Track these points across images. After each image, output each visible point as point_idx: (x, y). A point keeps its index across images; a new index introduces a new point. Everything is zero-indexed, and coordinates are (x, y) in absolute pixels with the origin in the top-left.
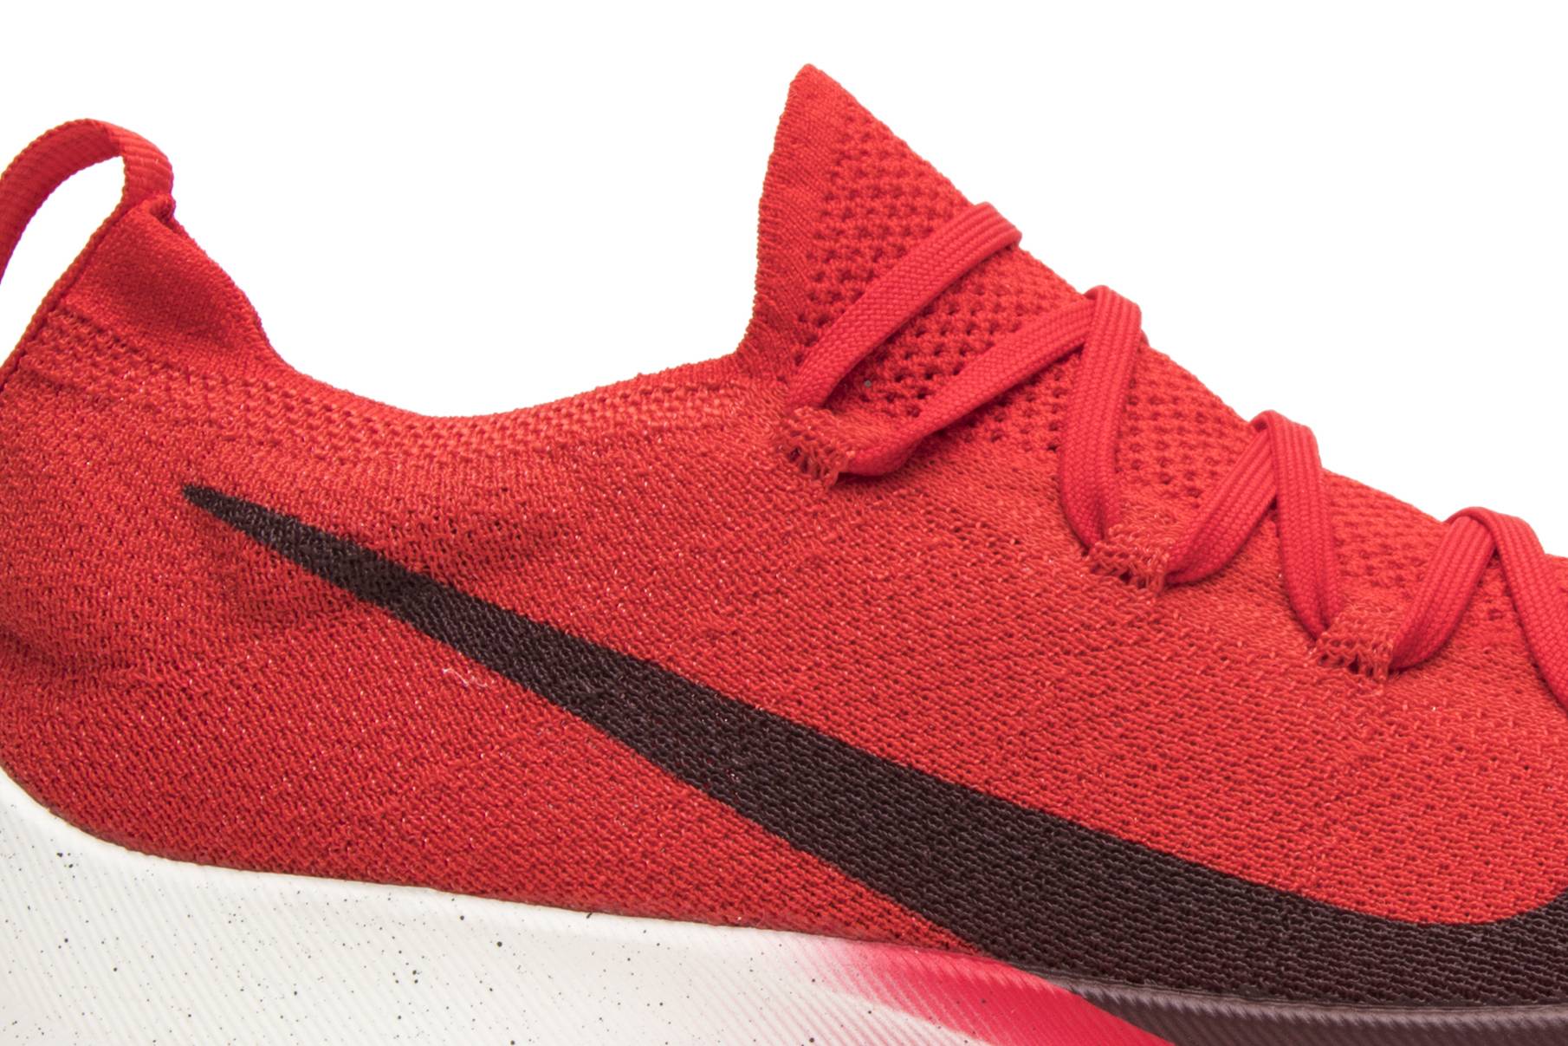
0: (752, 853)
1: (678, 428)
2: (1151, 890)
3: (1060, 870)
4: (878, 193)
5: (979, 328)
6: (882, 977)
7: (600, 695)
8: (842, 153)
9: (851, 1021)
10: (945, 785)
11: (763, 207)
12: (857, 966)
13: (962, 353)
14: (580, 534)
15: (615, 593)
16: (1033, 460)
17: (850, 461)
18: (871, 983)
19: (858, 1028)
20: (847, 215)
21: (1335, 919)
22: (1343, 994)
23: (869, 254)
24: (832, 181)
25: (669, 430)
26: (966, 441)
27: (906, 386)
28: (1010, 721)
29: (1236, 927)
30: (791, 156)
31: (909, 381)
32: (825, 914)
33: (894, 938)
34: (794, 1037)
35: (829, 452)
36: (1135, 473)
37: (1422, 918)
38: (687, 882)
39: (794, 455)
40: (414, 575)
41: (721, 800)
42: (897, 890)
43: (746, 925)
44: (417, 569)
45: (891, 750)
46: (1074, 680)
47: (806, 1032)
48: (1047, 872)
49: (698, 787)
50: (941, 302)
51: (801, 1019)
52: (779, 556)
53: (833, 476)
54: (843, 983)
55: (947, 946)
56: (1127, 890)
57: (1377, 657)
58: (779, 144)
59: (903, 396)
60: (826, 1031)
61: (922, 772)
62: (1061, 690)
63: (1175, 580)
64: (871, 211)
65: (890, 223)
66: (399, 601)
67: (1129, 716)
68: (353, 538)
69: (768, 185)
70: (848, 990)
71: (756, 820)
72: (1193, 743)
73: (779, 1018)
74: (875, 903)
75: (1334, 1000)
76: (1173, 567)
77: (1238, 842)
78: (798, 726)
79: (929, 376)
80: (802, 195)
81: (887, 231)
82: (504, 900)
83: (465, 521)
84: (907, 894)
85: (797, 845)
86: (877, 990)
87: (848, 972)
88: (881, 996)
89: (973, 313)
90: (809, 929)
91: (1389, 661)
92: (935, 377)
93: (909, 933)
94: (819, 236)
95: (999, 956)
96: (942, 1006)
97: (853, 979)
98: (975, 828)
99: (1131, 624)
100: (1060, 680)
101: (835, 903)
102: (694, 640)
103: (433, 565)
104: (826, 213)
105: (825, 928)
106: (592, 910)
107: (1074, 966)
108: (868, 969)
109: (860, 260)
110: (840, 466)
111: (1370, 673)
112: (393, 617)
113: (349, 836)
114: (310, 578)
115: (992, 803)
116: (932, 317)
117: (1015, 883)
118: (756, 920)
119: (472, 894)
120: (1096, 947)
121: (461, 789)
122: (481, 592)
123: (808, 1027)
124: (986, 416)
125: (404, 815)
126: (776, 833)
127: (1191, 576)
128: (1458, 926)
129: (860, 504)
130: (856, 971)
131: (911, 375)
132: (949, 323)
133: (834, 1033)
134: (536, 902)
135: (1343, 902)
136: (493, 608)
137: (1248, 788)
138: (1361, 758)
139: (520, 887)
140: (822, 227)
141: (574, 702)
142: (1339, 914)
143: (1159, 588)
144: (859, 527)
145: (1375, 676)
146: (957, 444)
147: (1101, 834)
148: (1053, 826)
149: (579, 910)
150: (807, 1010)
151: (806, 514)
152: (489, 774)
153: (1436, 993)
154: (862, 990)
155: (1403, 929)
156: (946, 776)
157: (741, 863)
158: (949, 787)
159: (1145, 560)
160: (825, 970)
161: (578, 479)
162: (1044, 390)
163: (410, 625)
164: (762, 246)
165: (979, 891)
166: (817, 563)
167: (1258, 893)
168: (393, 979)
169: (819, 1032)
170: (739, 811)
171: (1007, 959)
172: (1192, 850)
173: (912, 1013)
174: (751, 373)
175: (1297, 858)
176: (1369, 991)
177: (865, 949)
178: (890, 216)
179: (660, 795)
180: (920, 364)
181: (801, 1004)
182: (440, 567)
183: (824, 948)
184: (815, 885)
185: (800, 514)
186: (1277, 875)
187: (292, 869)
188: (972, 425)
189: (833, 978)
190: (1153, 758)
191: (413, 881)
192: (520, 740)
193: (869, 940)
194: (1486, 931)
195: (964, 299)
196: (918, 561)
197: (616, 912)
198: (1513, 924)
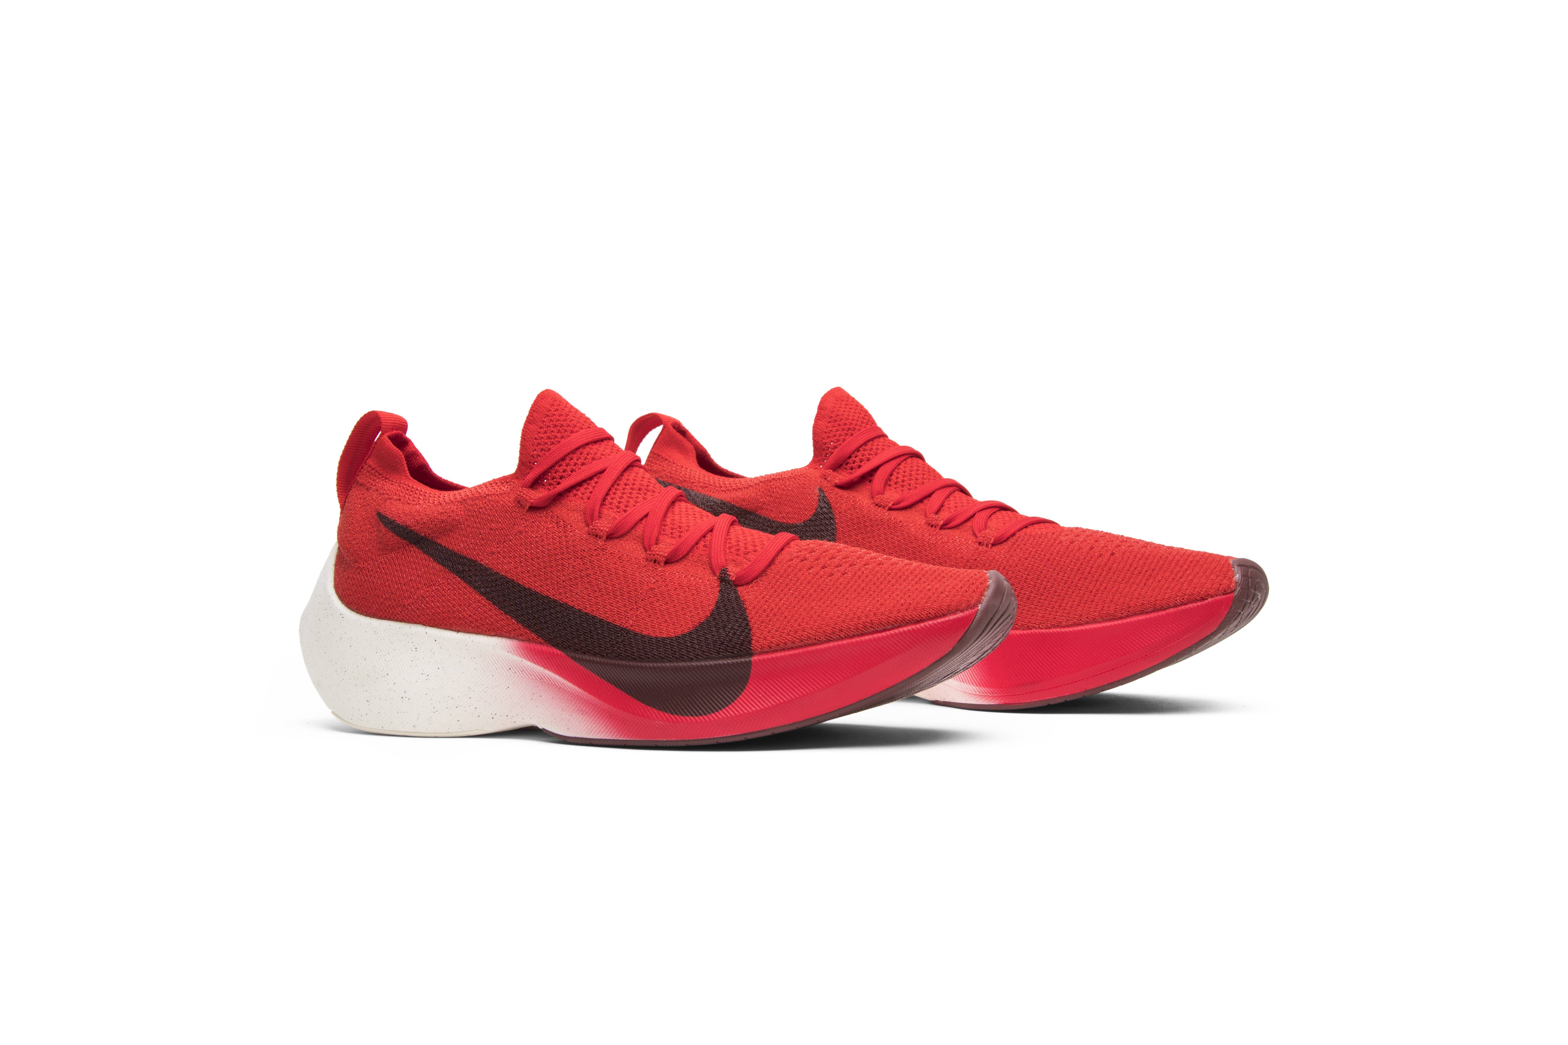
0: (496, 615)
1: (493, 494)
2: (590, 627)
3: (569, 621)
4: (556, 426)
5: (578, 464)
6: (524, 651)
7: (463, 570)
8: (547, 415)
9: (519, 664)
10: (543, 596)
11: (523, 431)
12: (518, 648)
13: (572, 472)
14: (464, 524)
15: (470, 541)
16: (582, 502)
17: (531, 503)
18: (521, 652)
19: (520, 666)
20: (545, 432)
21: (634, 636)
22: (632, 658)
23: (549, 443)
24: (543, 423)
25: (491, 495)
26: (567, 497)
27: (554, 482)
28: (561, 578)
29: (609, 638)
30: (532, 416)
31: (555, 480)
32: (512, 633)
33: (529, 640)
34: (506, 668)
35: (526, 501)
36: (610, 506)
37: (656, 636)
38: (480, 624)
39: (519, 502)
40: (423, 537)
41: (489, 600)
42: (529, 626)
43: (495, 636)
44: (423, 535)
45: (531, 586)
46: (578, 566)
47: (509, 667)
48: (565, 621)
49: (484, 597)
50: (568, 457)
51: (507, 663)
52: (511, 531)
53: (527, 507)
54: (515, 653)
55: (541, 643)
56: (584, 627)
57: (661, 559)
58: (530, 413)
59: (553, 484)
60: (513, 666)
61: (538, 593)
62: (575, 569)
63: (610, 537)
64: (552, 431)
65: (558, 435)
66: (419, 544)
67: (591, 576)
68: (407, 527)
69: (525, 424)
70: (516, 655)
71: (497, 606)
72: (607, 584)
73: (502, 662)
74: (524, 630)
75: (630, 659)
76: (609, 533)
77: (614, 613)
78: (509, 579)
79: (561, 479)
80: (532, 427)
81: (556, 437)
82: (438, 628)
83: (435, 521)
84: (531, 628)
85: (506, 613)
86: (523, 655)
87: (516, 649)
88: (524, 656)
89: (577, 460)
90: (509, 637)
91: (665, 560)
92: (563, 479)
93: (532, 639)
94: (536, 439)
95: (553, 646)
96: (538, 660)
97: (517, 652)
98: (549, 609)
99: (595, 550)
100: (575, 566)
101: (515, 630)
102: (488, 555)
103: (427, 534)
104: (539, 432)
105: (513, 637)
106: (458, 631)
107: (558, 646)
108: (521, 649)
109: (546, 445)
110: (528, 505)
111: (659, 564)
112: (418, 548)
113: (401, 610)
114: (397, 538)
115: (554, 601)
116: (564, 462)
117: (557, 625)
118: (497, 635)
119: (431, 626)
120: (576, 643)
121: (427, 597)
122: (439, 541)
123: (509, 665)
124: (574, 490)
125: (413, 604)
126: (501, 610)
127: (615, 535)
128: (664, 638)
129: (535, 516)
130: (518, 649)
131: (556, 478)
132: (569, 463)
133: (515, 667)
134: (446, 629)
135: (637, 630)
136: (441, 545)
137: (619, 597)
138: (650, 588)
139: (441, 625)
140: (537, 436)
141: (457, 572)
142: (636, 634)
143: (605, 539)
144: (533, 522)
145: (660, 564)
146: (564, 498)
147: (580, 611)
148: (568, 608)
149: (455, 631)
150: (508, 660)
151: (520, 518)
152: (435, 593)
153: (654, 658)
154: (519, 655)
155: (650, 639)
156: (543, 594)
157: (492, 618)
158: (544, 597)
159: (601, 531)
160: (511, 649)
161: (466, 509)
162: (593, 483)
163: (421, 550)
164: (521, 442)
165: (549, 627)
166: (521, 532)
167: (616, 628)
168: (411, 650)
169: (511, 666)
170: (493, 603)
171: (555, 647)
172: (602, 615)
173: (531, 662)
174: (517, 478)
175: (628, 618)
176: (638, 657)
177: (521, 643)
178: (558, 433)
179: (475, 599)
180: (559, 475)
181: (506, 658)
182: (429, 534)
183: (512, 643)
184: (510, 625)
185: (518, 519)
186: (622, 623)
187: (389, 619)
188: (569, 492)
189: (513, 651)
190: (596, 588)
191: (415, 623)
192: (443, 583)
193: (523, 640)
194: (672, 640)
195: (575, 456)
196: (544, 532)
197: (464, 632)
198: (679, 637)
